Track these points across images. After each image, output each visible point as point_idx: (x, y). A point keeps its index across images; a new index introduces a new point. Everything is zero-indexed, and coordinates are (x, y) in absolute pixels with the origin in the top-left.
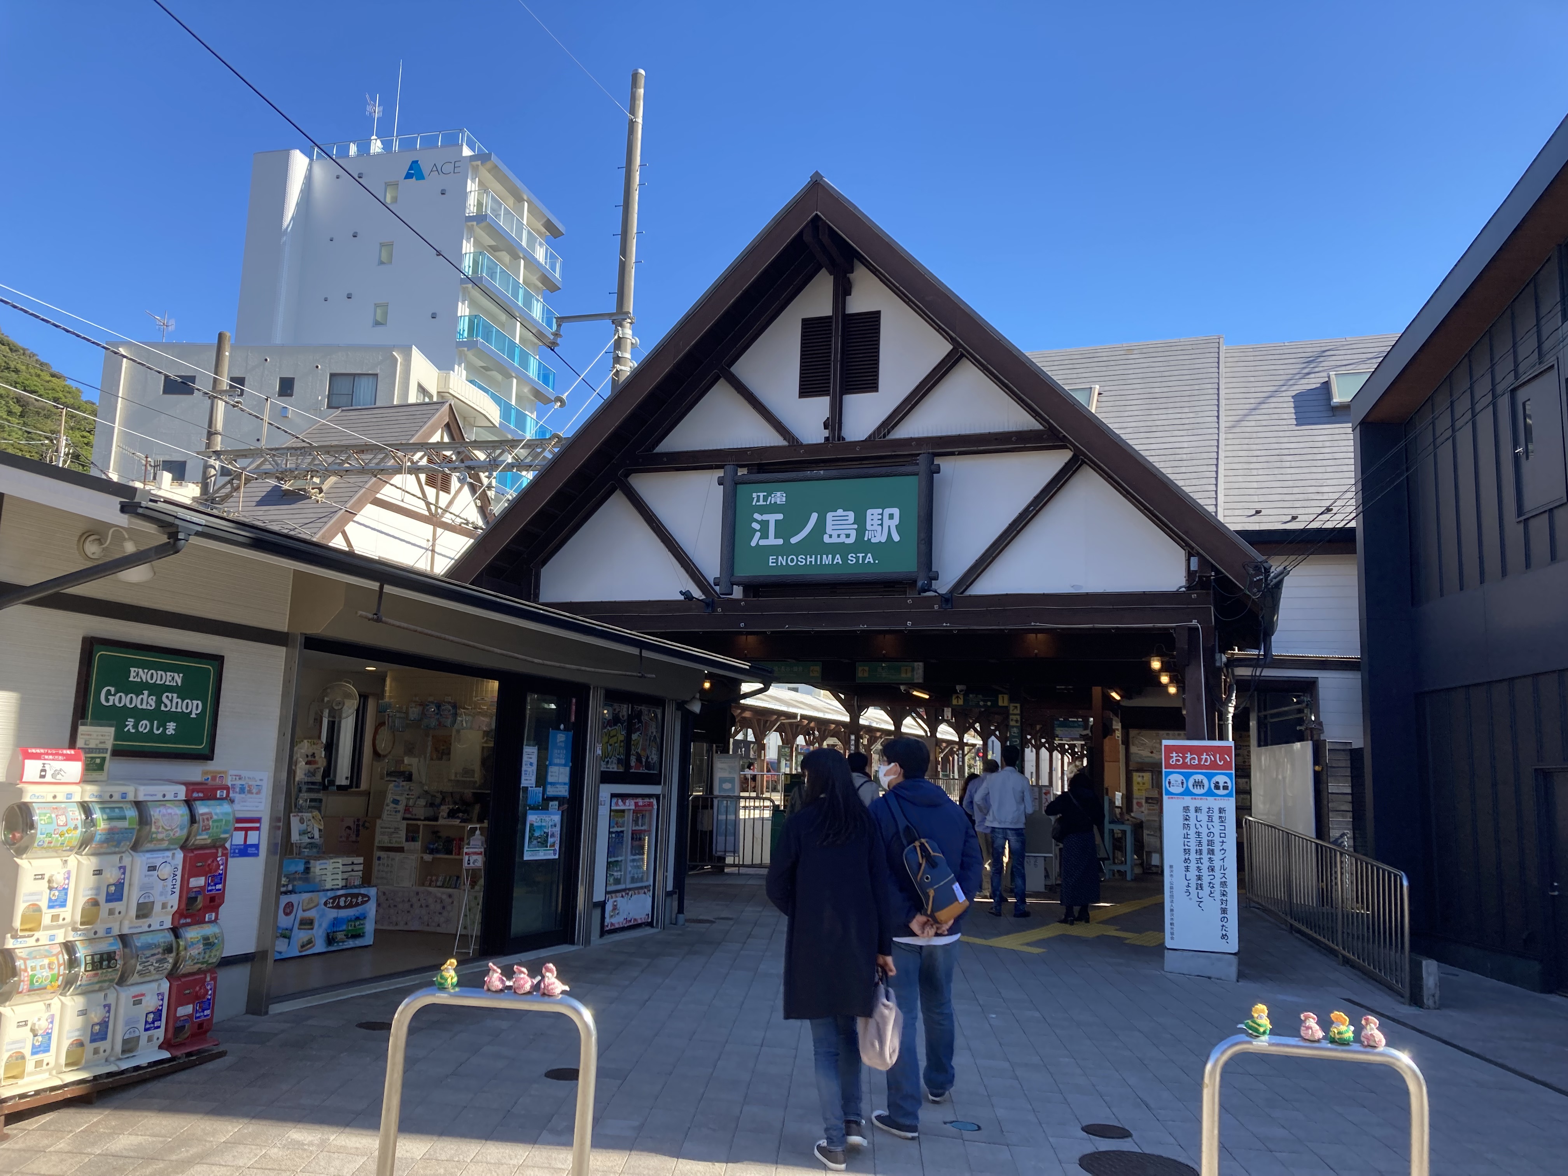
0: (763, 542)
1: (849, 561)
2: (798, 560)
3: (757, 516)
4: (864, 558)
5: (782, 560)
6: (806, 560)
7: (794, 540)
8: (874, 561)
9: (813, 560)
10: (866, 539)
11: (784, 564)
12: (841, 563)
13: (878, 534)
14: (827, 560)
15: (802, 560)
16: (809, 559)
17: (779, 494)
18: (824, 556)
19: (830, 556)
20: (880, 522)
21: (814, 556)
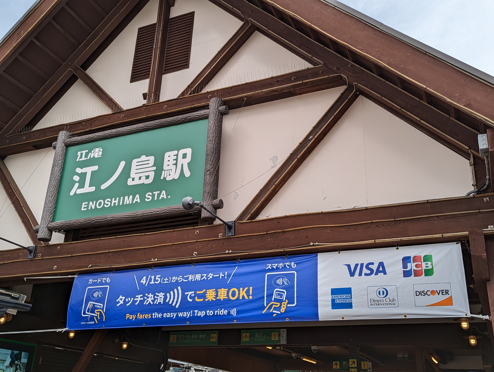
0: (80, 191)
1: (146, 200)
2: (104, 204)
3: (79, 170)
4: (159, 195)
5: (92, 205)
6: (111, 202)
7: (103, 187)
8: (167, 196)
9: (117, 201)
10: (162, 178)
11: (93, 208)
12: (139, 201)
13: (172, 173)
14: (128, 200)
15: (108, 203)
16: (113, 202)
17: (97, 150)
18: (126, 197)
19: (131, 197)
20: (175, 162)
21: (118, 198)
